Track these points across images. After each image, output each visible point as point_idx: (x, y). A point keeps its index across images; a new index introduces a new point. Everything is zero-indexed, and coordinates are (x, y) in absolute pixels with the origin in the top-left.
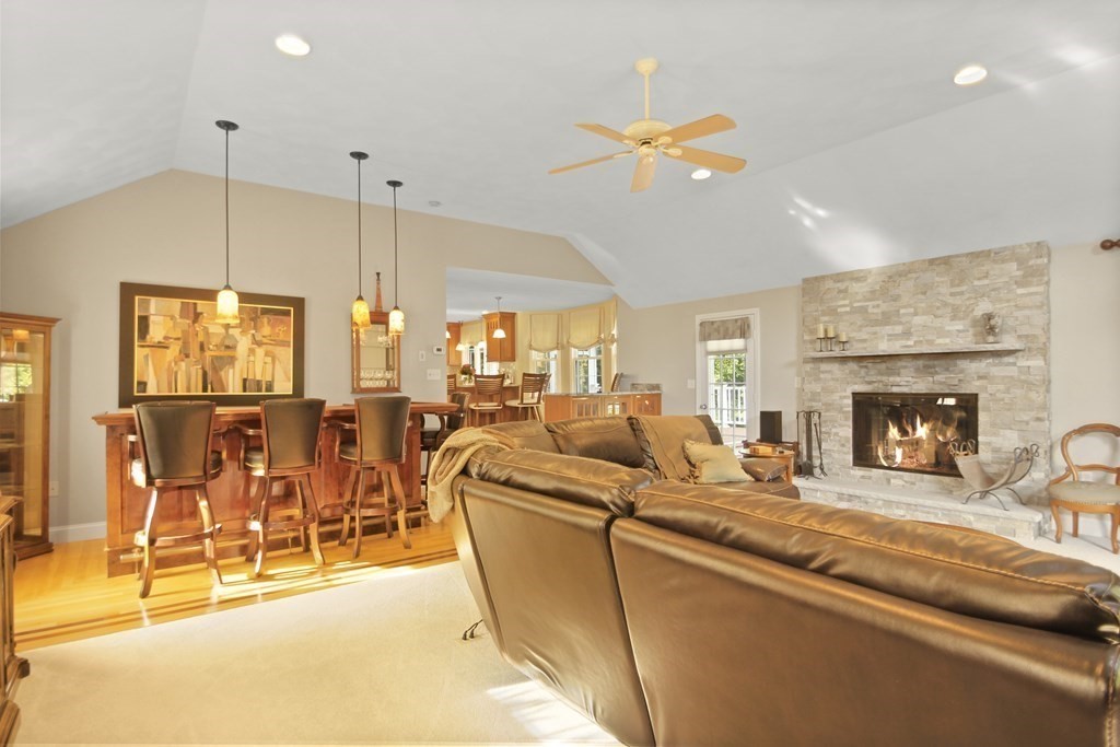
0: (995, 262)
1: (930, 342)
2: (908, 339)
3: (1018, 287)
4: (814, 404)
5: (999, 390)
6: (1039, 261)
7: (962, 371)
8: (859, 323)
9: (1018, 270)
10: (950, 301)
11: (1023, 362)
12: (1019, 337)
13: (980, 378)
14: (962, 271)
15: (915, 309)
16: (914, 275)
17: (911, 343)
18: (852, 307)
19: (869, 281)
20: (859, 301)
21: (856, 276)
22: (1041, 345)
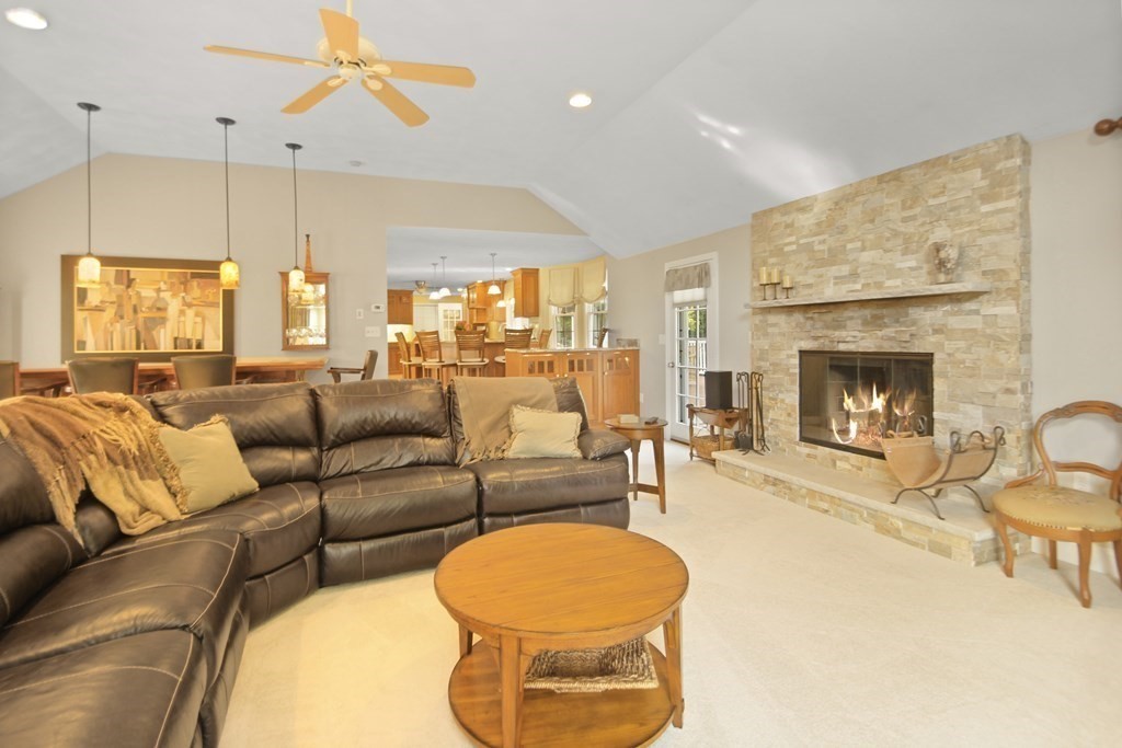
0: (954, 170)
1: (879, 285)
2: (855, 282)
3: (983, 203)
4: (762, 363)
5: (958, 349)
6: (1009, 164)
7: (914, 323)
8: (805, 265)
9: (982, 179)
10: (903, 229)
11: (987, 308)
12: (984, 273)
13: (936, 332)
14: (915, 187)
15: (863, 242)
16: (861, 199)
17: (858, 287)
18: (799, 245)
19: (816, 210)
20: (806, 237)
21: (802, 205)
22: (1012, 285)
